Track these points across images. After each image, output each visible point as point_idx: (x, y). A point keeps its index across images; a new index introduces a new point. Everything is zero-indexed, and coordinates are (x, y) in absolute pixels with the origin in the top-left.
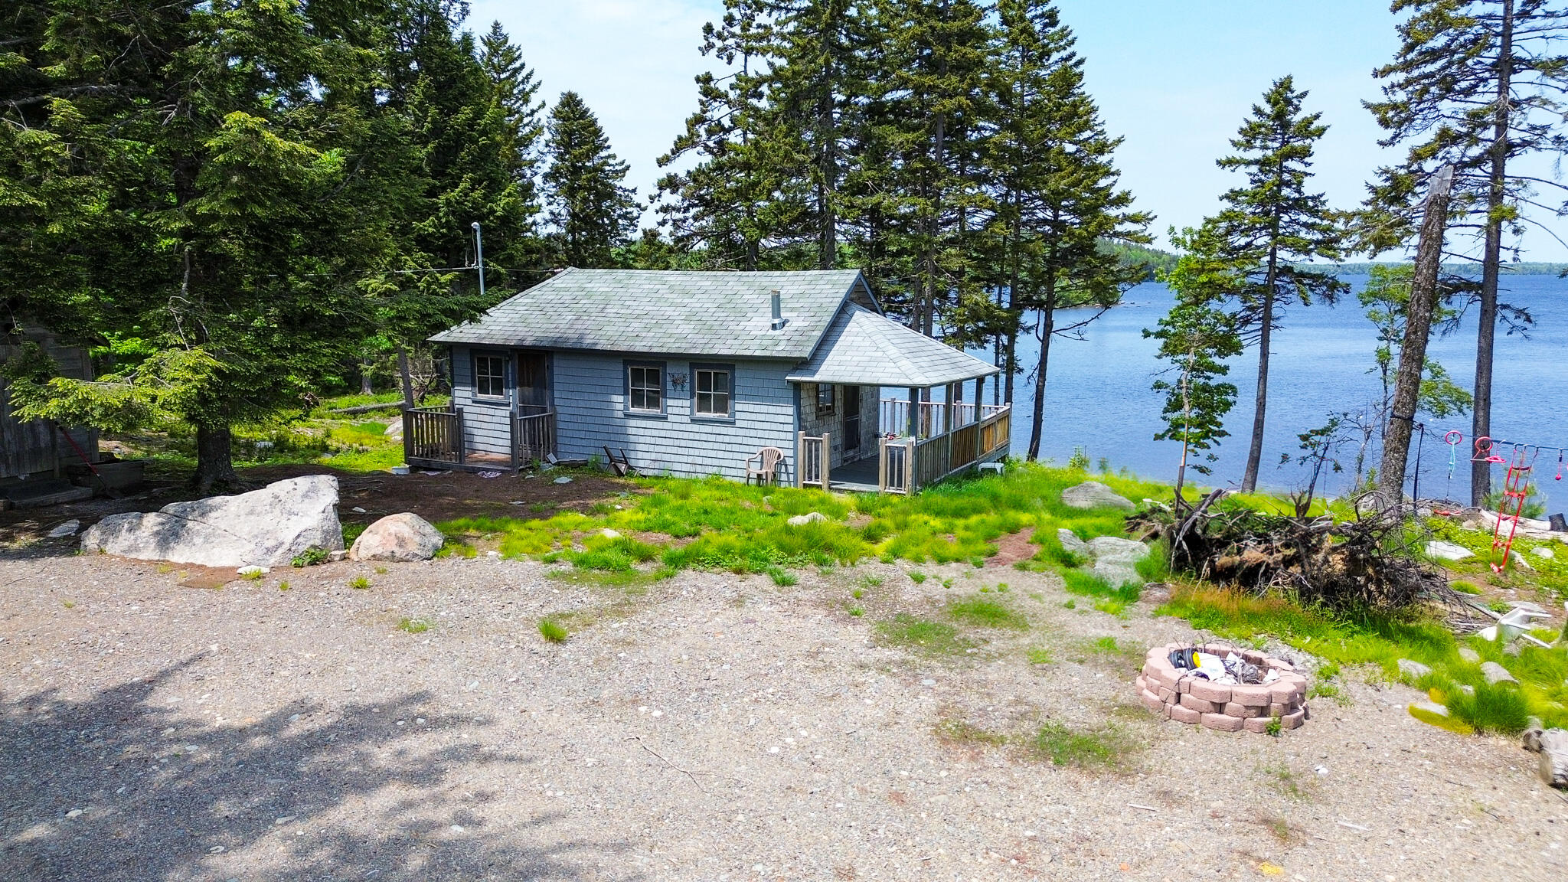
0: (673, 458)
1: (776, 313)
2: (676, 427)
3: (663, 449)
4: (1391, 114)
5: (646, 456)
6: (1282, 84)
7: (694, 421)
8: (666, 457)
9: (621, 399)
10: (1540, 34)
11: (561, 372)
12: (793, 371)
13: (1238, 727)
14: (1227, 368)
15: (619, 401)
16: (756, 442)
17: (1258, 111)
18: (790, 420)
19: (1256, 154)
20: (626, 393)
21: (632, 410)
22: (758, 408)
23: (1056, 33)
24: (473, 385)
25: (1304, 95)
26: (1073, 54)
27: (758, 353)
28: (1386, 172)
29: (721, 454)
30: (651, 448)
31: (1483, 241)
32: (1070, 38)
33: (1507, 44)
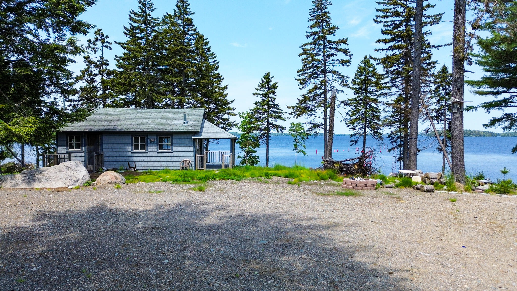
0: (150, 165)
1: (185, 119)
2: (151, 155)
3: (146, 163)
4: (302, 81)
5: (140, 165)
6: (267, 74)
7: (158, 153)
8: (148, 165)
9: (130, 147)
10: (332, 64)
11: (105, 140)
12: (194, 136)
13: (370, 189)
14: (256, 151)
15: (129, 148)
16: (181, 158)
17: (262, 80)
18: (193, 150)
19: (261, 92)
20: (132, 146)
21: (134, 151)
22: (181, 148)
23: (211, 54)
24: (67, 146)
25: (273, 77)
26: (216, 60)
27: (182, 130)
28: (303, 95)
29: (168, 163)
30: (142, 163)
31: (323, 113)
32: (215, 56)
33: (325, 67)
